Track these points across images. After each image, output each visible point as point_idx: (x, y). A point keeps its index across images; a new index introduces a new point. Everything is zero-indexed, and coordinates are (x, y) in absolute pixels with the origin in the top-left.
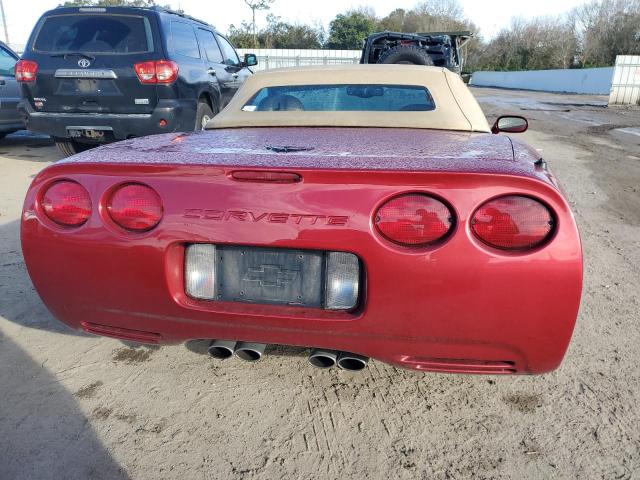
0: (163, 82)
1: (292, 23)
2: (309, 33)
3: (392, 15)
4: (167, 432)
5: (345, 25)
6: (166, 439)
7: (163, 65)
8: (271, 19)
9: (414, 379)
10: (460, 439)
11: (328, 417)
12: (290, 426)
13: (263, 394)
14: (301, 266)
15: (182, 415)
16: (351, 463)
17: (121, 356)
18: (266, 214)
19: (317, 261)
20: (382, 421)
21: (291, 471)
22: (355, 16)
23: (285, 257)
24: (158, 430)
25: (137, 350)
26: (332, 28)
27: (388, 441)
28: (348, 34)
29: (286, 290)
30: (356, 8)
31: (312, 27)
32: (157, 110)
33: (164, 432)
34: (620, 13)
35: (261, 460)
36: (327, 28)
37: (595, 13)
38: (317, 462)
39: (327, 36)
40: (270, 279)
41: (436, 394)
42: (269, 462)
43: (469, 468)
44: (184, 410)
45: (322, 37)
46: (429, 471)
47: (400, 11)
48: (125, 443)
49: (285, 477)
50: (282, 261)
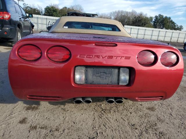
0: (5, 19)
1: (32, 7)
2: (38, 10)
3: (63, 8)
4: (61, 130)
5: (49, 10)
6: (62, 132)
7: (5, 13)
8: (24, 4)
9: (122, 106)
10: (143, 120)
11: (107, 119)
12: (97, 123)
13: (84, 115)
14: (112, 72)
15: (62, 125)
16: (121, 130)
17: (28, 109)
18: (106, 56)
19: (117, 70)
20: (122, 118)
21: (106, 135)
22: (52, 7)
23: (107, 70)
24: (57, 130)
25: (33, 106)
26: (45, 10)
27: (126, 123)
28: (50, 12)
29: (107, 80)
30: (53, 5)
31: (39, 9)
32: (4, 28)
33: (60, 130)
34: (122, 15)
35: (95, 134)
36: (43, 10)
37: (116, 14)
38: (112, 132)
39: (44, 12)
40: (102, 77)
41: (130, 109)
42: (99, 134)
43: (150, 127)
44: (62, 123)
45: (42, 12)
46: (142, 129)
47: (66, 8)
48: (48, 136)
49: (106, 137)
50: (106, 71)
